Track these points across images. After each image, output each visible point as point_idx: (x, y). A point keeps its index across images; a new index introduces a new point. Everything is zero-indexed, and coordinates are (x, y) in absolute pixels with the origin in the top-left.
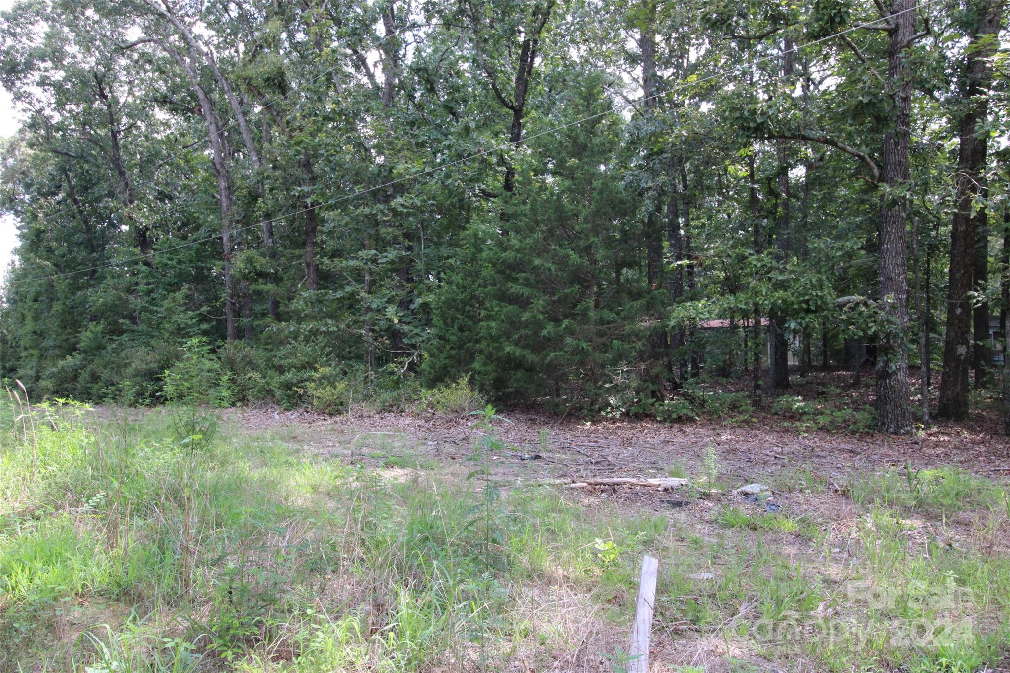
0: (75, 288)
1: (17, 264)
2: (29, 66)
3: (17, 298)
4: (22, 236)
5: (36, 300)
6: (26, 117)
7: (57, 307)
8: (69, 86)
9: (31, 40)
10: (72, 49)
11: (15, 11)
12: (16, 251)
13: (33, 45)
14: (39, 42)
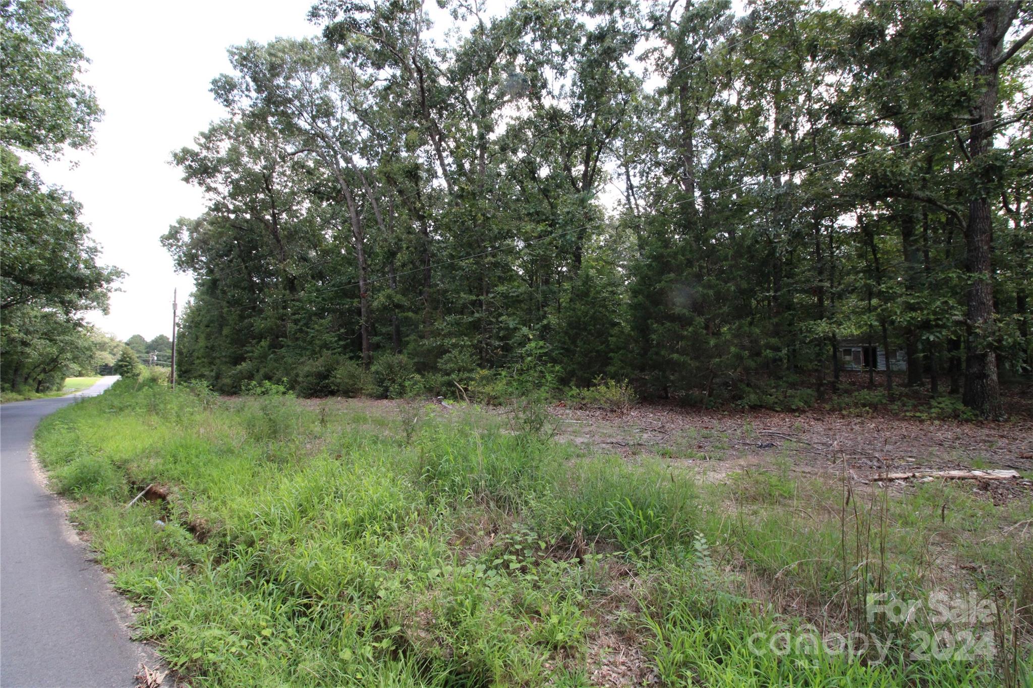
0: (242, 317)
1: (192, 303)
2: (216, 170)
3: (193, 325)
4: (198, 285)
5: (207, 326)
6: (211, 204)
7: (226, 331)
8: (243, 183)
9: (218, 152)
10: (245, 159)
11: (210, 132)
12: (191, 295)
13: (219, 156)
14: (223, 153)
